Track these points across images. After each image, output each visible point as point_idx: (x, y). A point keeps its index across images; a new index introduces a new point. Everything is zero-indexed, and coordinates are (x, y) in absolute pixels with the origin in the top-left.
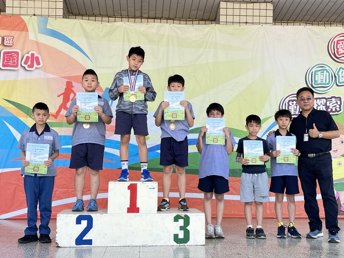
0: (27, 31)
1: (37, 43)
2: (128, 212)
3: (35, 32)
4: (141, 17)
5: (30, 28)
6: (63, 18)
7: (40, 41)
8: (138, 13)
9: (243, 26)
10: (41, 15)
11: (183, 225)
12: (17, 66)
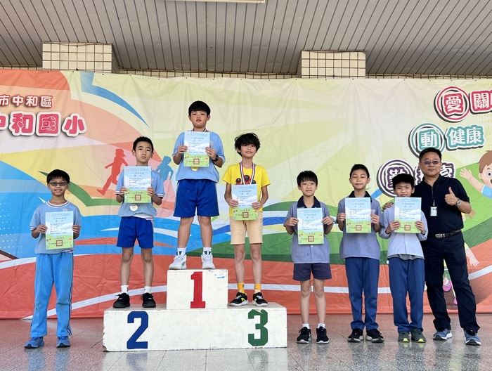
1: (81, 103)
2: (191, 307)
3: (78, 90)
4: (207, 71)
6: (112, 73)
7: (84, 101)
8: (203, 67)
9: (330, 80)
10: (86, 70)
12: (56, 132)
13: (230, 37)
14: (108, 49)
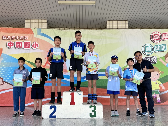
1: (37, 38)
4: (77, 28)
5: (34, 33)
6: (47, 29)
10: (39, 28)
11: (93, 110)
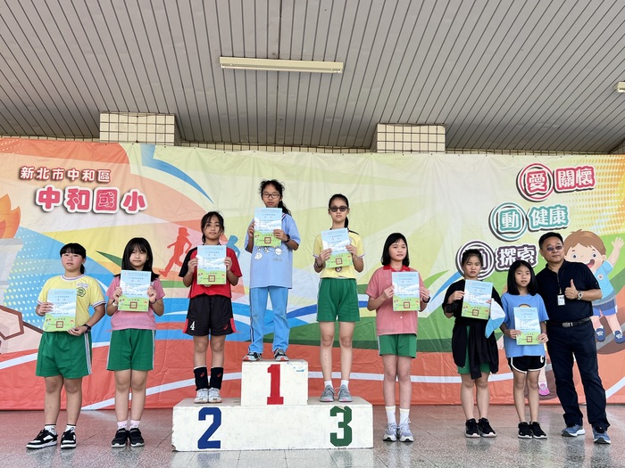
0: (128, 163)
1: (141, 178)
2: (268, 403)
3: (138, 164)
4: (275, 144)
5: (131, 159)
6: (175, 145)
7: (144, 175)
8: (271, 140)
9: (407, 155)
10: (146, 142)
11: (342, 421)
12: (114, 209)
13: (301, 108)
14: (171, 119)
